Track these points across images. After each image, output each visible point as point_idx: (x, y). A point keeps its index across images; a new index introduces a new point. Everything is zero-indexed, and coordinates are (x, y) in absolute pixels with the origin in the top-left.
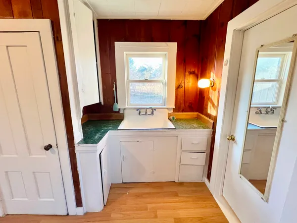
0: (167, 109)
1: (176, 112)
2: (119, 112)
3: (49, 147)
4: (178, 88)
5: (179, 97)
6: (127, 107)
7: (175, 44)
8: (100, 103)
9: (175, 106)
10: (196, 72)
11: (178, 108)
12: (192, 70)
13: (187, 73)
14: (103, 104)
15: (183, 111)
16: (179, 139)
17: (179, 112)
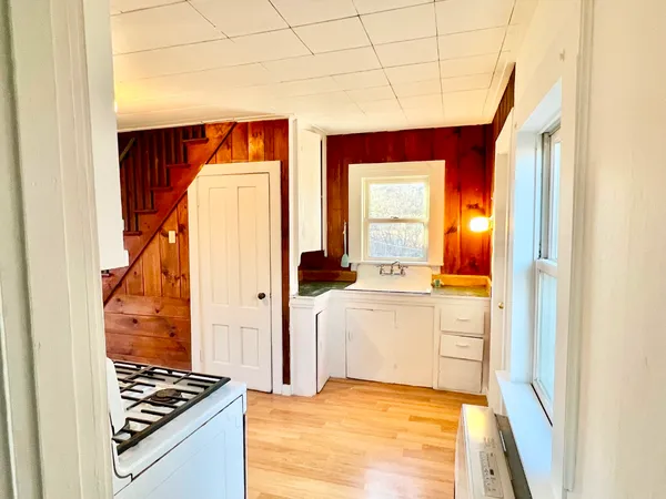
0: (430, 266)
1: (446, 273)
2: (349, 269)
3: (262, 296)
4: (448, 232)
5: (451, 249)
6: (362, 260)
7: (442, 163)
8: (322, 252)
9: (445, 262)
10: (481, 206)
11: (449, 267)
12: (473, 202)
13: (464, 208)
14: (326, 255)
15: (459, 273)
16: (436, 309)
17: (451, 273)
